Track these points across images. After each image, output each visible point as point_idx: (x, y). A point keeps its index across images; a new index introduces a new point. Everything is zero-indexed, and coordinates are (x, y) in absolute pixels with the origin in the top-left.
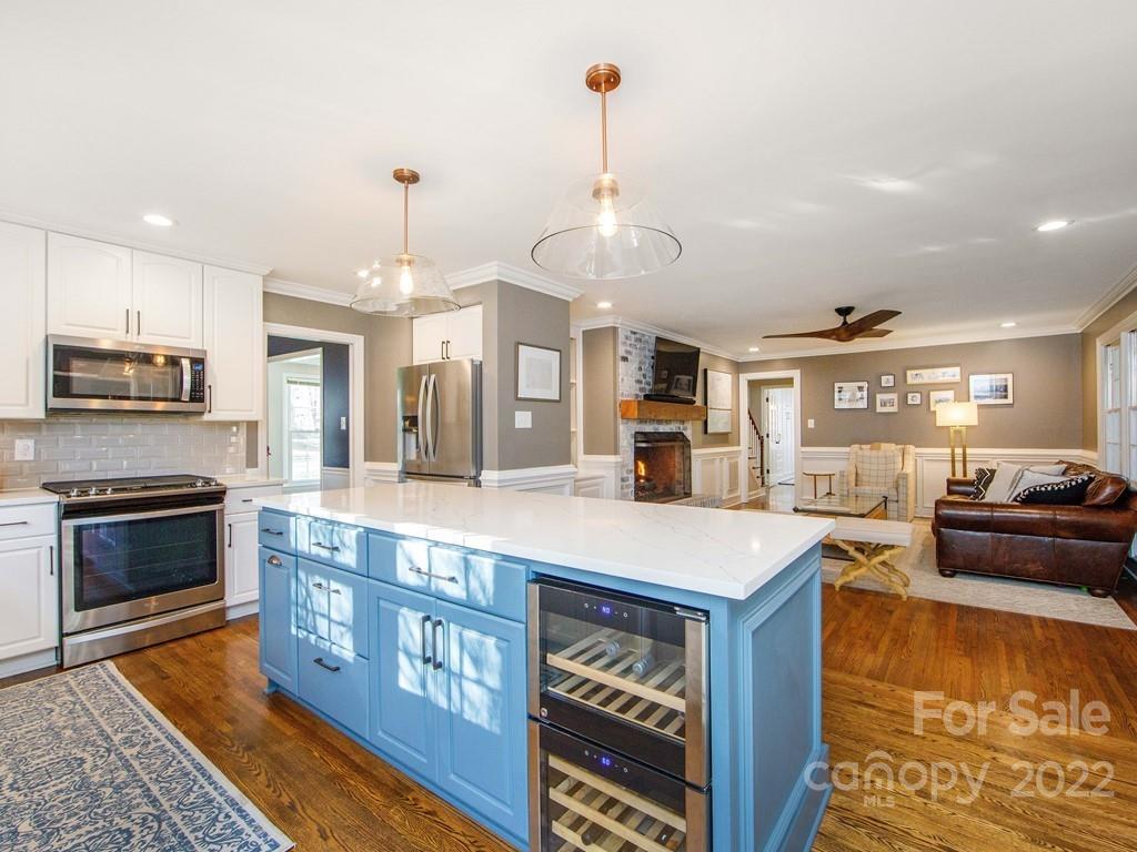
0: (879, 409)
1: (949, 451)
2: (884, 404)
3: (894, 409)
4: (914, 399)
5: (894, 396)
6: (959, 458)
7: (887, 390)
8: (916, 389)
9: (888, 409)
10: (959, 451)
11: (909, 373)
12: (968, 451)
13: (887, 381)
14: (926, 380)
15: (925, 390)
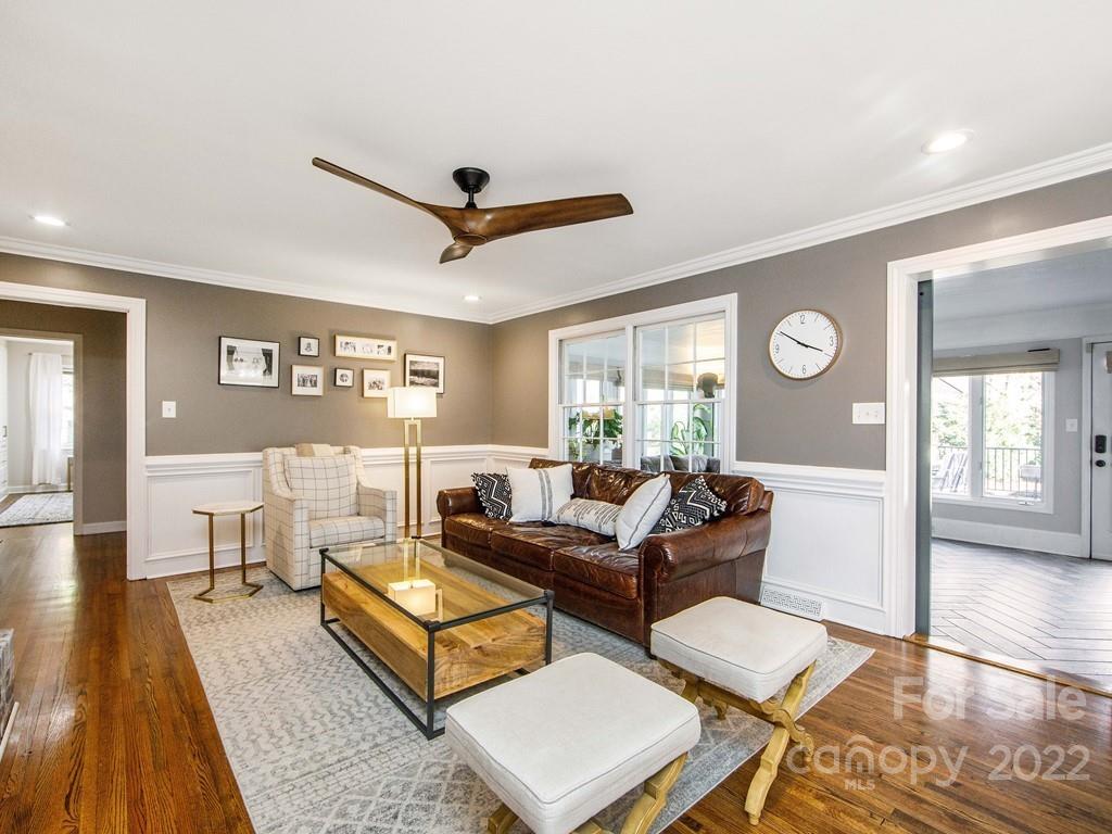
0: (297, 390)
1: (401, 451)
2: (303, 382)
3: (318, 391)
4: (346, 378)
5: (317, 372)
6: (413, 460)
7: (309, 360)
8: (348, 362)
9: (309, 391)
10: (413, 450)
11: (340, 339)
12: (424, 450)
13: (309, 346)
14: (359, 354)
15: (360, 367)
